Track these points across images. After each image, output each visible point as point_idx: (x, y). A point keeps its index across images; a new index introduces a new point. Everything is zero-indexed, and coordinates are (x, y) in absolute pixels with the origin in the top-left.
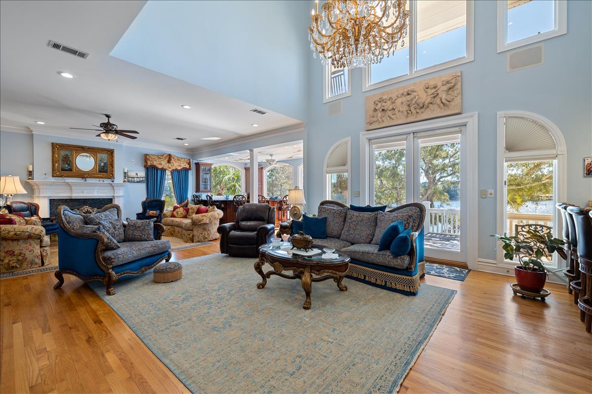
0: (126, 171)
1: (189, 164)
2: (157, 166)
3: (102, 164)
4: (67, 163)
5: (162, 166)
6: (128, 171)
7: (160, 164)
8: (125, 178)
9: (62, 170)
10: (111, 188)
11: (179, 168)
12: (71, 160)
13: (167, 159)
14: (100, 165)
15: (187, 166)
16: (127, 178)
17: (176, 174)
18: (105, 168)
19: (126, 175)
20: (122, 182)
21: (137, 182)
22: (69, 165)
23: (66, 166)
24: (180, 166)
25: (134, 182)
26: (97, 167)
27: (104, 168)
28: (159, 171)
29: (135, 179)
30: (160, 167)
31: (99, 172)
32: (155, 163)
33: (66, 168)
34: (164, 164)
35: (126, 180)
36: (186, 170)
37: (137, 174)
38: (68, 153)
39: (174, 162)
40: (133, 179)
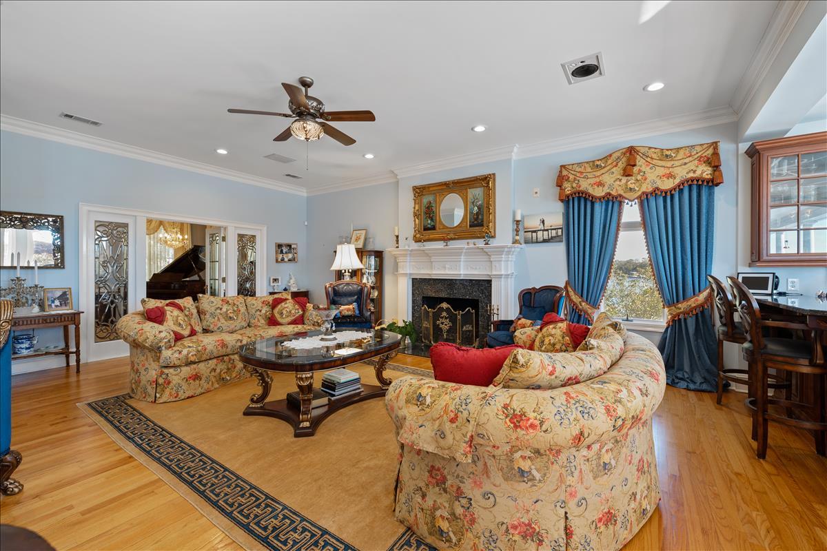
0: (518, 218)
1: (714, 162)
2: (591, 191)
3: (476, 208)
4: (430, 217)
5: (606, 190)
6: (523, 217)
7: (600, 184)
8: (517, 235)
9: (424, 230)
10: (485, 258)
11: (668, 185)
12: (434, 210)
13: (621, 165)
14: (471, 213)
15: (705, 172)
16: (521, 233)
17: (657, 205)
18: (480, 217)
19: (520, 227)
20: (510, 244)
21: (545, 241)
22: (432, 220)
23: (429, 221)
24: (670, 176)
25: (537, 242)
26: (467, 218)
27: (478, 217)
28: (597, 207)
29: (540, 233)
30: (599, 192)
31: (470, 226)
32: (585, 185)
33: (429, 226)
34: (612, 181)
35: (517, 238)
36: (702, 188)
37: (543, 222)
38: (431, 198)
39: (647, 170)
40: (534, 234)
